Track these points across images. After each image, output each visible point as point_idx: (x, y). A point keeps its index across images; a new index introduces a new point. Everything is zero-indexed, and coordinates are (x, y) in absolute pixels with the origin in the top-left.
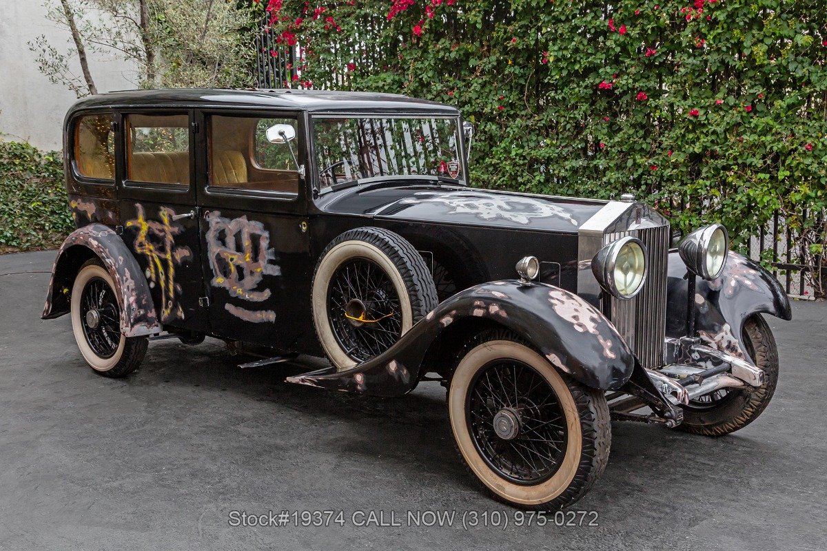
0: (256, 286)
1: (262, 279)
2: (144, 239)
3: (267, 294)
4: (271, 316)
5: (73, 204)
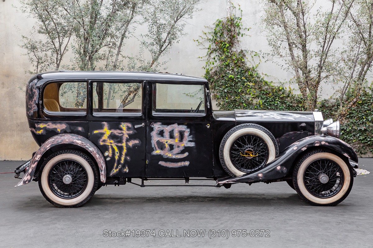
0: (180, 152)
1: (184, 148)
2: (107, 138)
3: (186, 154)
4: (187, 163)
5: (42, 126)
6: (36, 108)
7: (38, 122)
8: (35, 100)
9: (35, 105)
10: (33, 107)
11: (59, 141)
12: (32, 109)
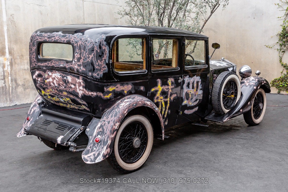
0: (195, 100)
2: (159, 95)
3: (198, 101)
4: (197, 108)
5: (111, 89)
6: (106, 68)
7: (108, 85)
8: (105, 60)
9: (105, 65)
10: (103, 68)
11: (134, 105)
12: (102, 70)
